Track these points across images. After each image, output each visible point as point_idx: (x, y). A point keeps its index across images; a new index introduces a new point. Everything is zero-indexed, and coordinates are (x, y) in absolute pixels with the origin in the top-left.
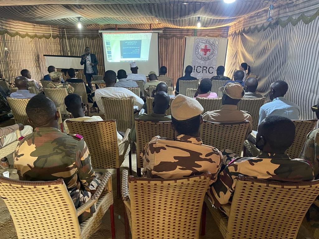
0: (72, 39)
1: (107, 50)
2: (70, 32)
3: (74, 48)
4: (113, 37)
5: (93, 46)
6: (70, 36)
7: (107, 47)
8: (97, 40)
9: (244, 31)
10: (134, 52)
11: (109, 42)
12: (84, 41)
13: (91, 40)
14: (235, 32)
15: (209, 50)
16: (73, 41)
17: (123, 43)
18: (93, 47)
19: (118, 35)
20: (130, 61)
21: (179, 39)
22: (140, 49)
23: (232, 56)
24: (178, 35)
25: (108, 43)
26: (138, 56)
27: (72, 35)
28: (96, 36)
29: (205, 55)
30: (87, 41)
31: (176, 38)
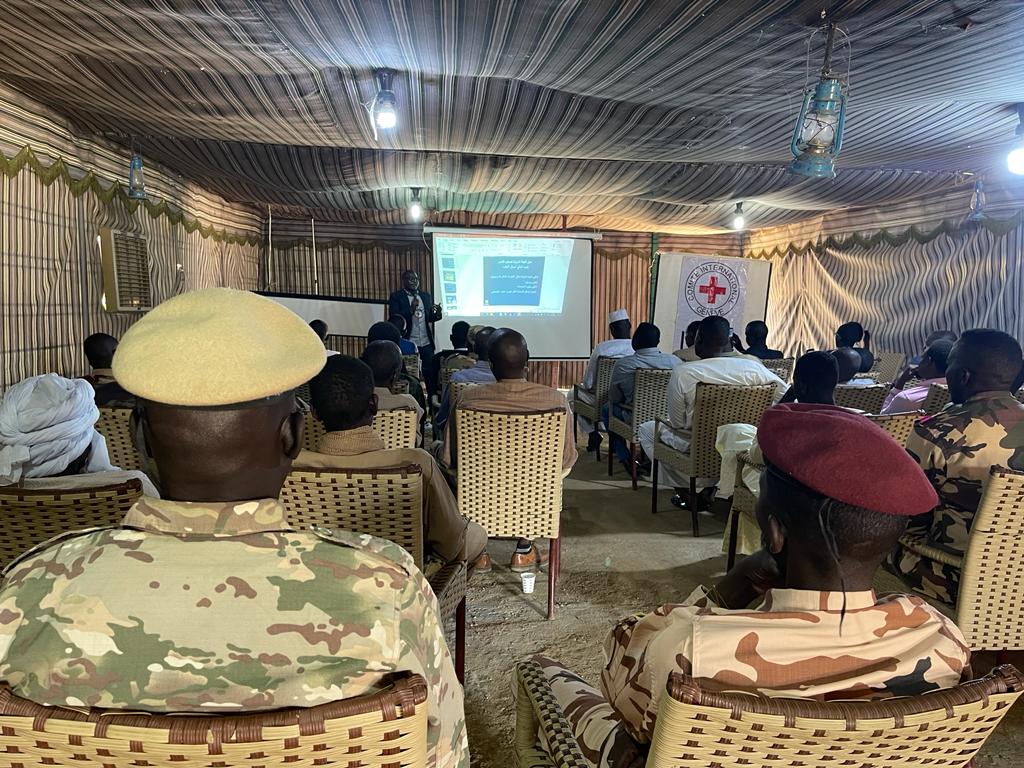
0: (296, 248)
1: (443, 282)
2: (290, 228)
3: (297, 274)
4: (464, 245)
5: (359, 271)
6: (289, 239)
7: (445, 273)
8: (373, 253)
9: (831, 243)
10: (521, 290)
11: (452, 260)
12: (330, 254)
13: (353, 255)
14: (791, 246)
15: (722, 291)
16: (296, 253)
17: (491, 265)
18: (356, 273)
19: (479, 241)
20: (508, 314)
21: (611, 260)
22: (540, 281)
23: (783, 309)
24: (607, 250)
25: (448, 263)
26: (534, 300)
27: (296, 238)
28: (369, 242)
29: (713, 302)
30: (341, 255)
31: (603, 259)
